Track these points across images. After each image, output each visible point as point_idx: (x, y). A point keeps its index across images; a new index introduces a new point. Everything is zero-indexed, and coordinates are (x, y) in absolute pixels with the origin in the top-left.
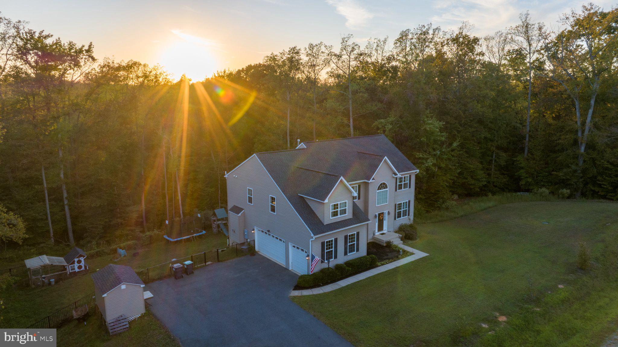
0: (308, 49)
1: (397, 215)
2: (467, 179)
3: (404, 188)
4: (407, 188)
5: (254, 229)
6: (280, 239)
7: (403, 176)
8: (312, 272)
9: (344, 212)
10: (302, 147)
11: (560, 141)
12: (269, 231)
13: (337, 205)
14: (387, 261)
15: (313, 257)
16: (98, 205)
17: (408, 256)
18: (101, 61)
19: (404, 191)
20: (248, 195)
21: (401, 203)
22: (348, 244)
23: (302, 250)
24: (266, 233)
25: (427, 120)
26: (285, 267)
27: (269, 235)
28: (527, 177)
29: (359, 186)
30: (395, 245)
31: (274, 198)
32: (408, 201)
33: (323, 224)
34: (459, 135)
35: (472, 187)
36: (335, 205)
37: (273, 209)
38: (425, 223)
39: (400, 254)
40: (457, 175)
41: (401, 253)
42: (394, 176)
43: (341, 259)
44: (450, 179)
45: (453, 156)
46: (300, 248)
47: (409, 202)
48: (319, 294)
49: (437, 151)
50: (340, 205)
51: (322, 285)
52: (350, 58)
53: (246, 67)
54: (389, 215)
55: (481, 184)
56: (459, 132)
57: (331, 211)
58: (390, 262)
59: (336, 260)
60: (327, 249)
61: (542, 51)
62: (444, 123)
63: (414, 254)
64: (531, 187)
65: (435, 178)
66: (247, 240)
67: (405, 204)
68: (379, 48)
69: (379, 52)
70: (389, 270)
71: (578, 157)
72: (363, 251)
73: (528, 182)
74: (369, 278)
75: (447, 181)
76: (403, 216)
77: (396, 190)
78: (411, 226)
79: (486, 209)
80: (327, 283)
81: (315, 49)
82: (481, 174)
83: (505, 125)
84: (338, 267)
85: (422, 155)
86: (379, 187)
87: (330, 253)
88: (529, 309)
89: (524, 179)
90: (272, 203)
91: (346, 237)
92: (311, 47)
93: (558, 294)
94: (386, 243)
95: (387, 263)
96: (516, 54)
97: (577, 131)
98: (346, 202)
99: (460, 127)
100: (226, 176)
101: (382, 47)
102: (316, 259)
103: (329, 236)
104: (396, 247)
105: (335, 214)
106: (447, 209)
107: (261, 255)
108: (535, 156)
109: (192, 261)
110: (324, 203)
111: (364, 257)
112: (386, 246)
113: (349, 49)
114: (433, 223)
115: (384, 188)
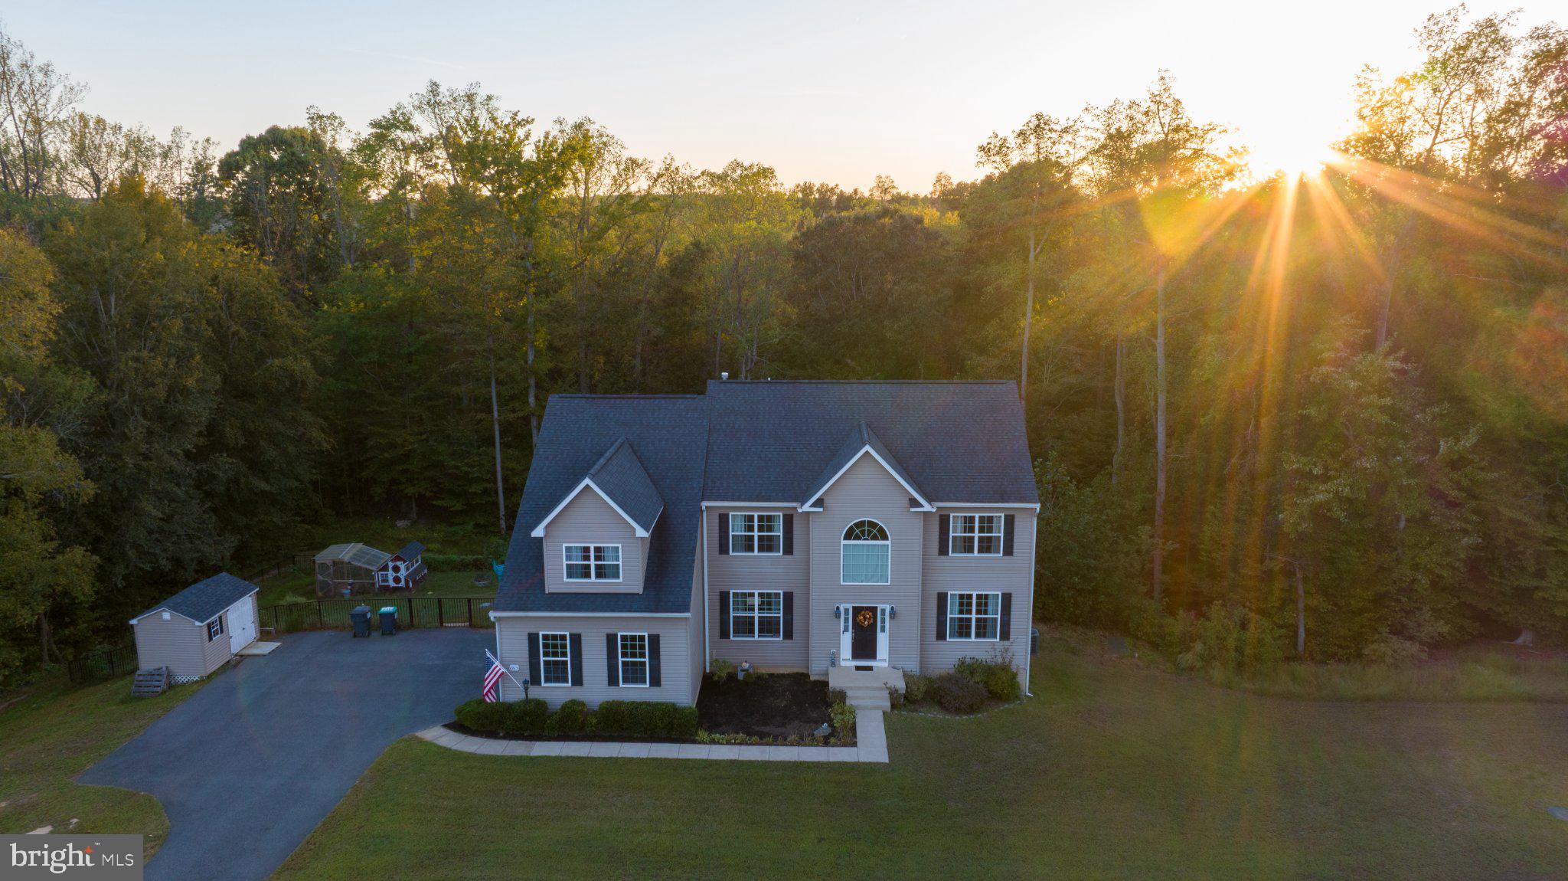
115: (875, 538)
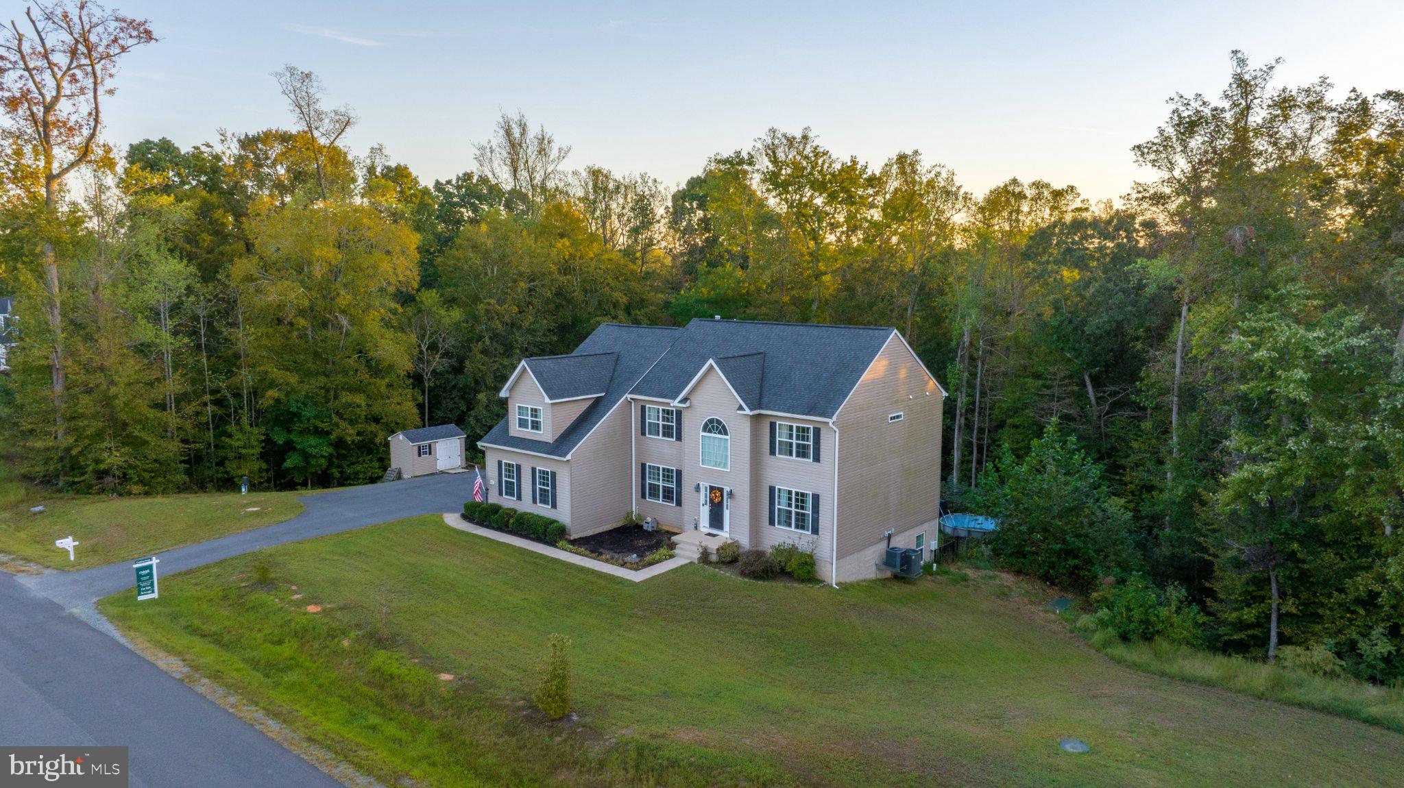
1: (779, 517)
3: (797, 456)
4: (809, 458)
7: (794, 425)
9: (537, 426)
13: (527, 409)
19: (797, 462)
21: (789, 491)
22: (538, 486)
30: (669, 552)
32: (810, 493)
36: (522, 408)
39: (625, 560)
41: (632, 561)
42: (737, 409)
43: (528, 506)
47: (815, 497)
50: (531, 411)
57: (517, 416)
59: (519, 502)
60: (506, 476)
63: (635, 570)
67: (800, 498)
72: (563, 513)
76: (796, 527)
77: (773, 453)
86: (706, 424)
87: (510, 486)
91: (534, 471)
98: (539, 410)
103: (505, 454)
104: (665, 555)
105: (524, 424)
115: (720, 433)
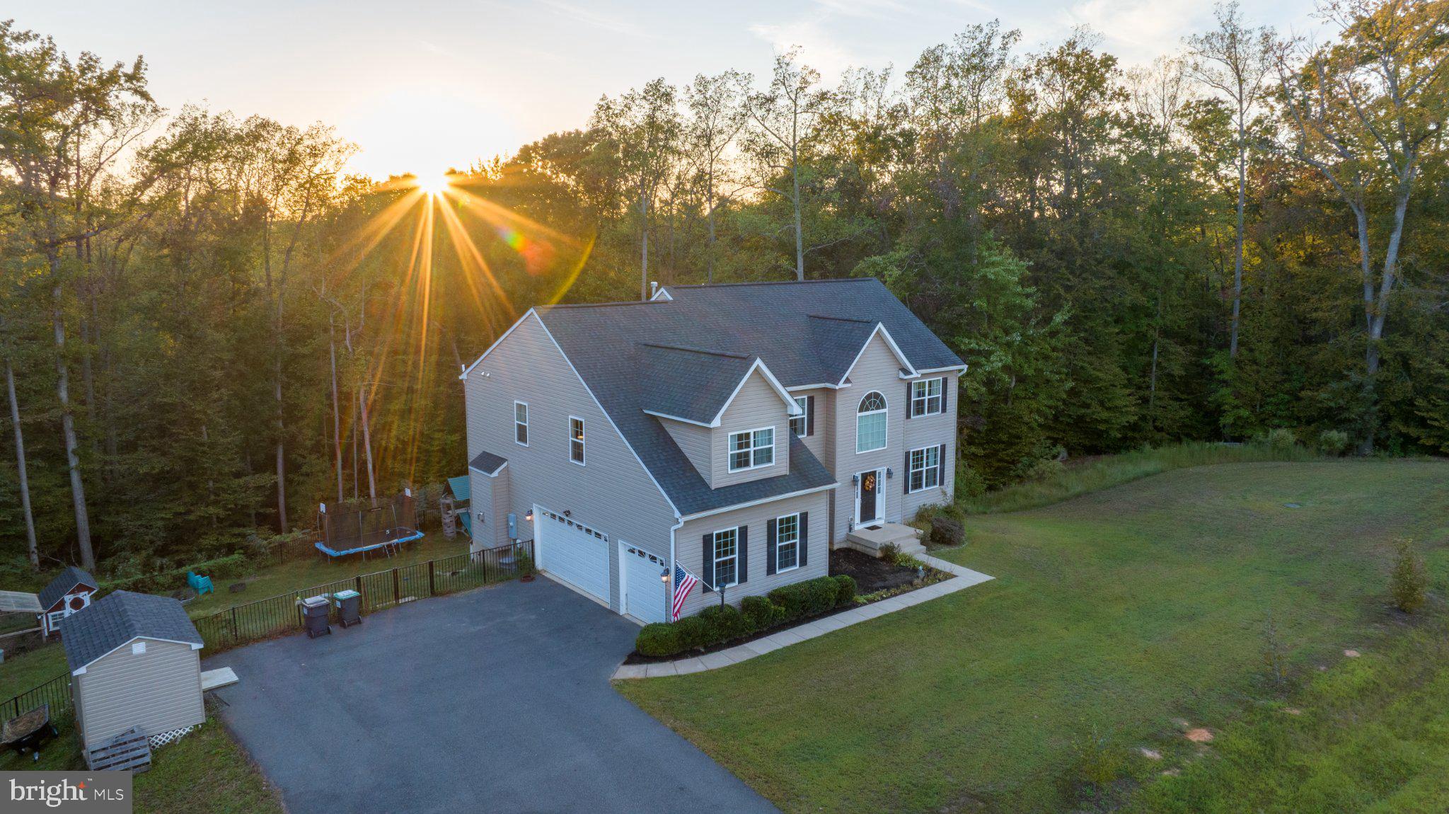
0: (693, 90)
1: (913, 482)
2: (1088, 406)
3: (928, 412)
4: (938, 411)
5: (531, 511)
6: (596, 533)
7: (927, 381)
8: (676, 615)
9: (765, 456)
10: (661, 298)
11: (1320, 314)
12: (568, 513)
13: (748, 435)
14: (883, 592)
15: (679, 575)
16: (157, 470)
17: (940, 580)
18: (174, 113)
19: (928, 418)
20: (516, 422)
21: (922, 451)
22: (778, 545)
23: (653, 559)
24: (561, 519)
25: (990, 256)
26: (608, 607)
27: (570, 523)
28: (1237, 407)
29: (811, 400)
30: (904, 555)
31: (581, 423)
32: (939, 445)
33: (704, 484)
34: (1068, 296)
35: (1102, 427)
36: (740, 437)
37: (578, 455)
38: (985, 513)
39: (918, 577)
40: (1065, 396)
41: (922, 574)
42: (902, 375)
43: (759, 583)
44: (1046, 406)
45: (1054, 349)
46: (648, 553)
47: (943, 447)
48: (695, 675)
49: (1014, 335)
50: (755, 437)
51: (703, 650)
52: (796, 105)
53: (544, 139)
54: (890, 480)
55: (1124, 420)
56: (1068, 289)
57: (730, 453)
58: (892, 596)
59: (743, 585)
60: (718, 555)
61: (1271, 100)
62: (1031, 263)
63: (955, 576)
64: (1249, 432)
65: (1010, 403)
66: (515, 540)
67: (931, 454)
68: (870, 93)
69: (870, 102)
70: (886, 615)
71: (1365, 351)
72: (818, 566)
73: (1239, 418)
74: (833, 633)
75: (1039, 412)
76: (927, 486)
77: (908, 416)
78: (948, 511)
79: (1136, 478)
80: (717, 647)
81: (712, 87)
82: (1124, 398)
83: (1182, 276)
84: (750, 605)
85: (977, 344)
86: (863, 402)
87: (726, 567)
88: (1271, 710)
89: (1229, 411)
90: (577, 438)
91: (771, 525)
92: (703, 83)
93: (1347, 673)
94: (881, 549)
95: (883, 599)
96: (1205, 112)
97: (1361, 289)
98: (770, 431)
99: (1071, 277)
100: (463, 377)
101: (878, 90)
102: (687, 580)
103: (723, 520)
104: (909, 559)
105: (741, 461)
106: (1041, 478)
107: (549, 580)
108: (1257, 354)
109: (359, 590)
110: (710, 429)
111: (821, 580)
112: (882, 559)
113: (795, 83)
114: (1005, 512)
